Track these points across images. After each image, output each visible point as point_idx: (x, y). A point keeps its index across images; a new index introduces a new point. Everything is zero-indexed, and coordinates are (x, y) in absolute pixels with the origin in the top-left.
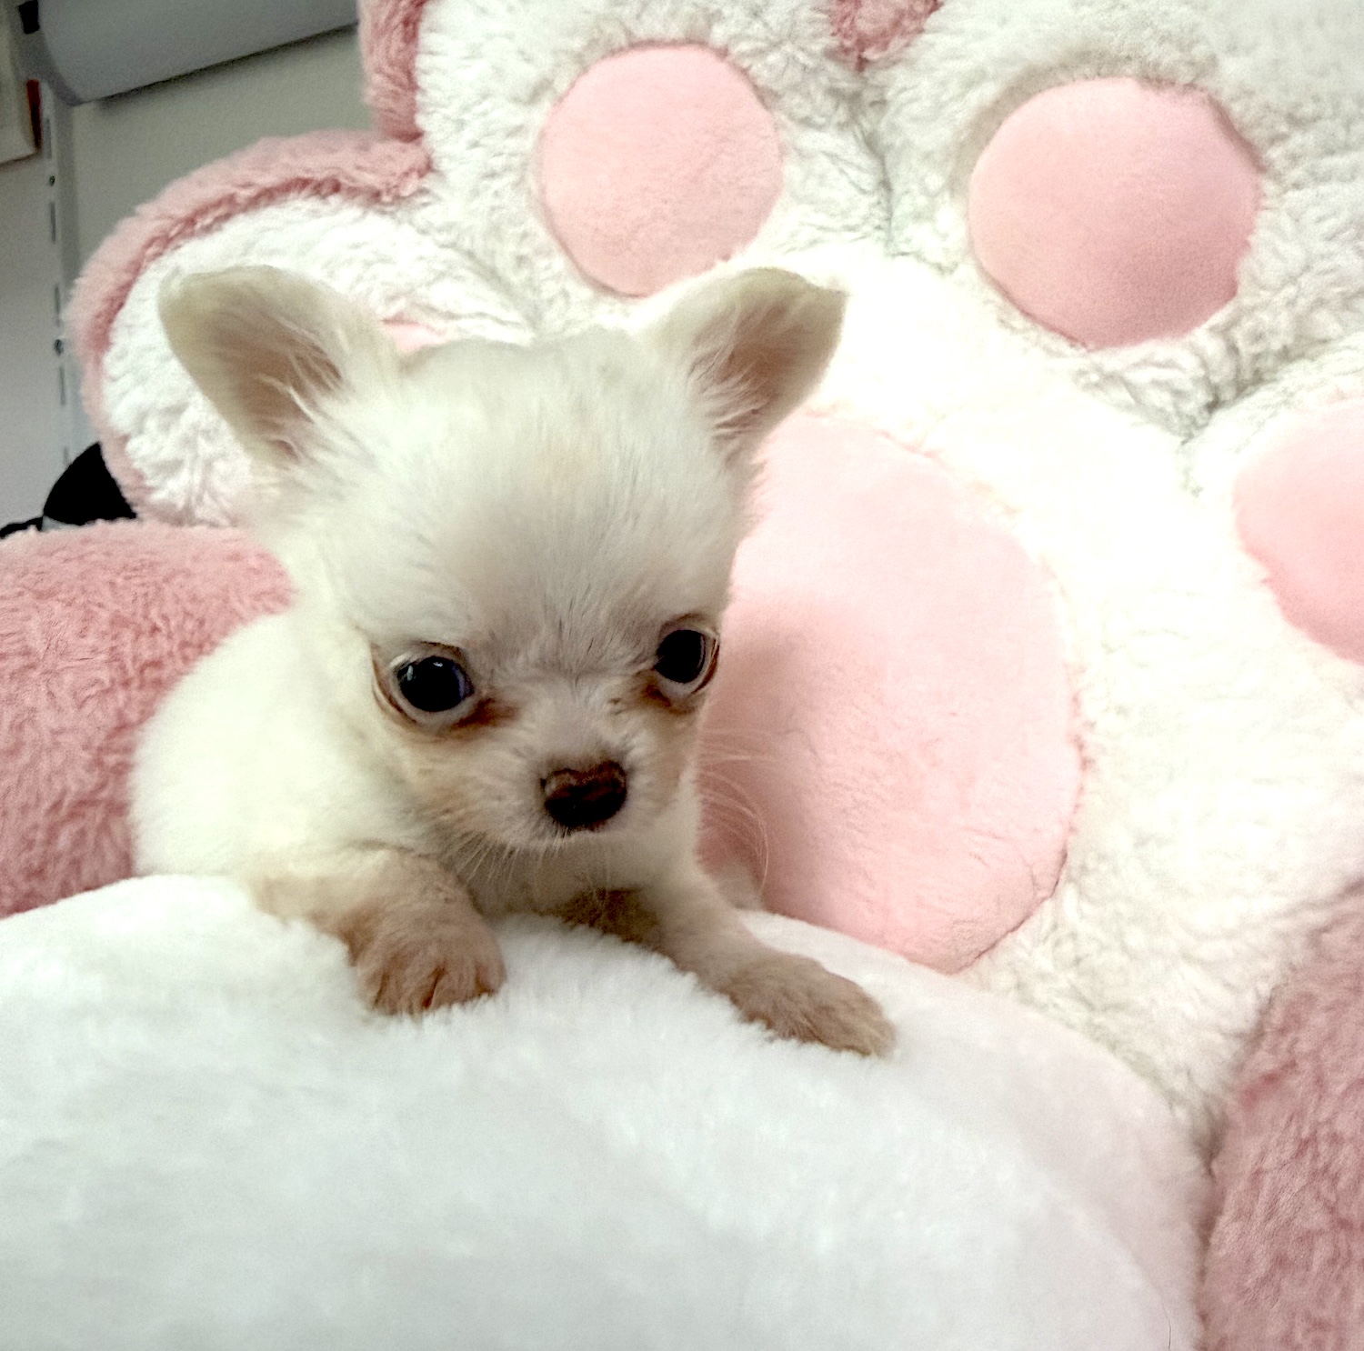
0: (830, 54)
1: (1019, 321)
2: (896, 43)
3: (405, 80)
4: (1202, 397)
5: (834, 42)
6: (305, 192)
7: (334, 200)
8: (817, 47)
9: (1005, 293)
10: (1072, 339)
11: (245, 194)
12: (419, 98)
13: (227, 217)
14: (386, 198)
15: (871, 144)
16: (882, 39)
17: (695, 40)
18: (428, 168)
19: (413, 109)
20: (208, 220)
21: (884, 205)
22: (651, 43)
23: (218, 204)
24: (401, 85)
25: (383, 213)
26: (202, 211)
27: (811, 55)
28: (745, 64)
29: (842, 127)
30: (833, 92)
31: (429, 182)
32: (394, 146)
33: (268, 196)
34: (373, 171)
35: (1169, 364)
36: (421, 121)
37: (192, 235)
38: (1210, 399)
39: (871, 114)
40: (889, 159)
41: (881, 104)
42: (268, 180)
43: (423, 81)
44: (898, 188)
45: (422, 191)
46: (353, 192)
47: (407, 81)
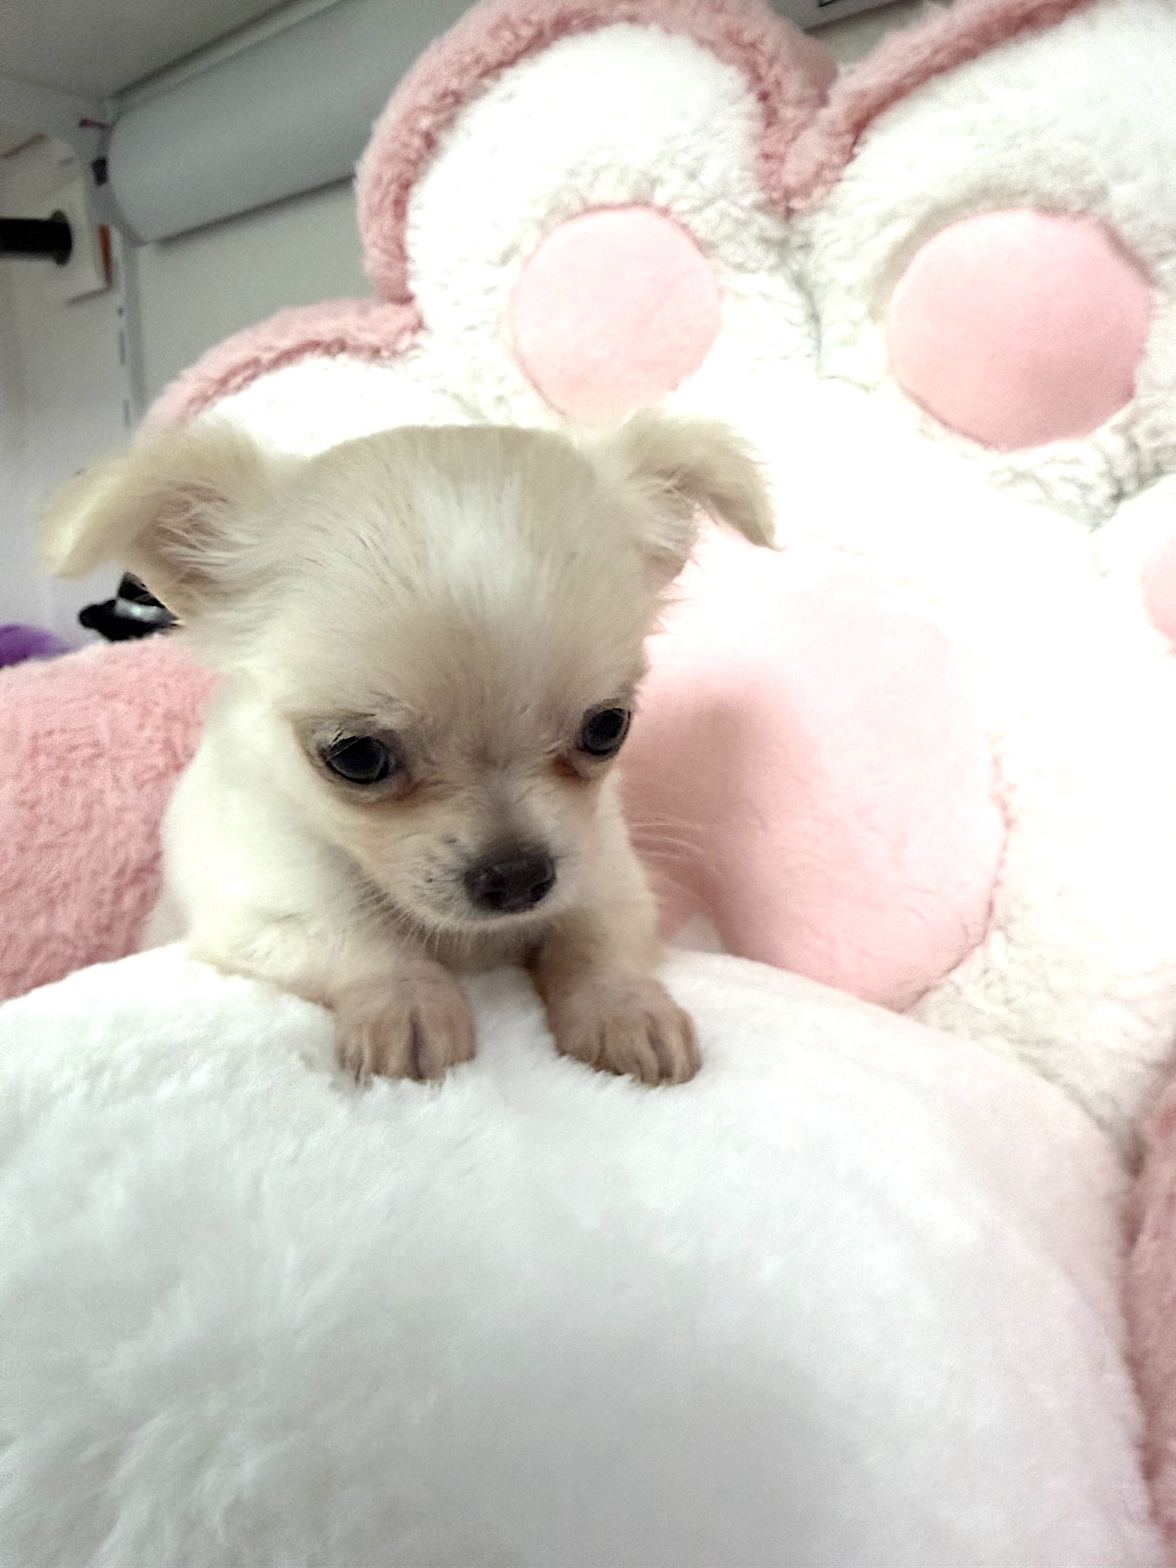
0: (759, 207)
1: (936, 429)
2: (818, 192)
3: (397, 251)
4: (1106, 489)
5: (762, 197)
6: (318, 352)
7: (342, 358)
8: (747, 201)
9: (924, 405)
10: (986, 443)
11: (267, 357)
12: (410, 267)
13: (253, 377)
14: (385, 353)
15: (800, 282)
16: (805, 190)
17: (640, 202)
18: (419, 326)
19: (404, 276)
20: (238, 380)
21: (814, 335)
22: (603, 207)
23: (246, 366)
24: (393, 256)
25: (383, 366)
26: (233, 373)
27: (742, 208)
28: (685, 219)
29: (773, 269)
30: (765, 241)
31: (421, 338)
32: (389, 309)
33: (287, 357)
34: (372, 331)
35: (1076, 461)
36: (413, 286)
37: (225, 394)
38: (1114, 491)
39: (800, 256)
40: (817, 295)
41: (806, 247)
42: (286, 343)
43: (412, 251)
44: (825, 319)
45: (414, 346)
46: (357, 350)
47: (399, 253)
